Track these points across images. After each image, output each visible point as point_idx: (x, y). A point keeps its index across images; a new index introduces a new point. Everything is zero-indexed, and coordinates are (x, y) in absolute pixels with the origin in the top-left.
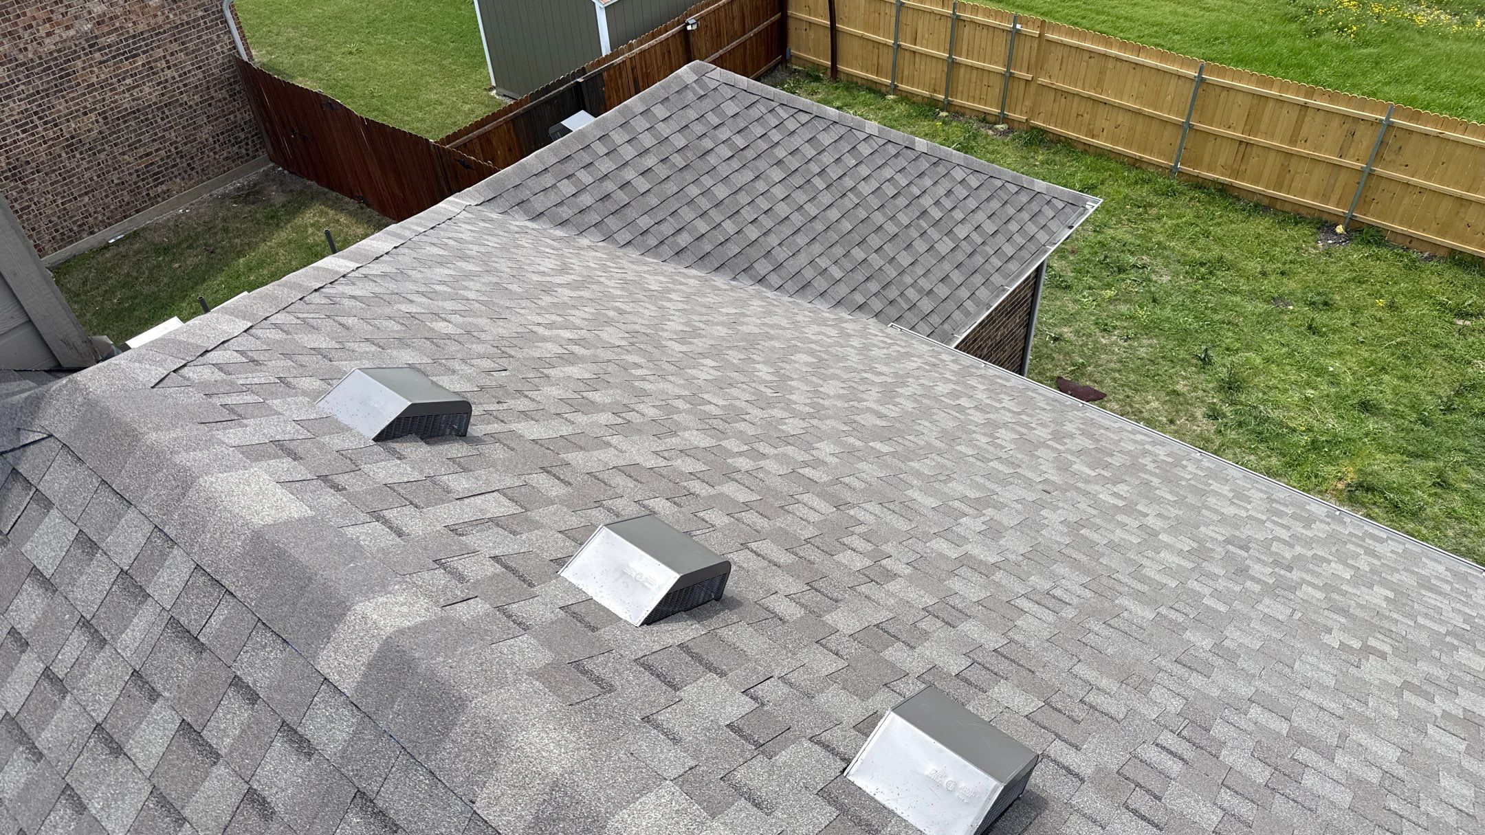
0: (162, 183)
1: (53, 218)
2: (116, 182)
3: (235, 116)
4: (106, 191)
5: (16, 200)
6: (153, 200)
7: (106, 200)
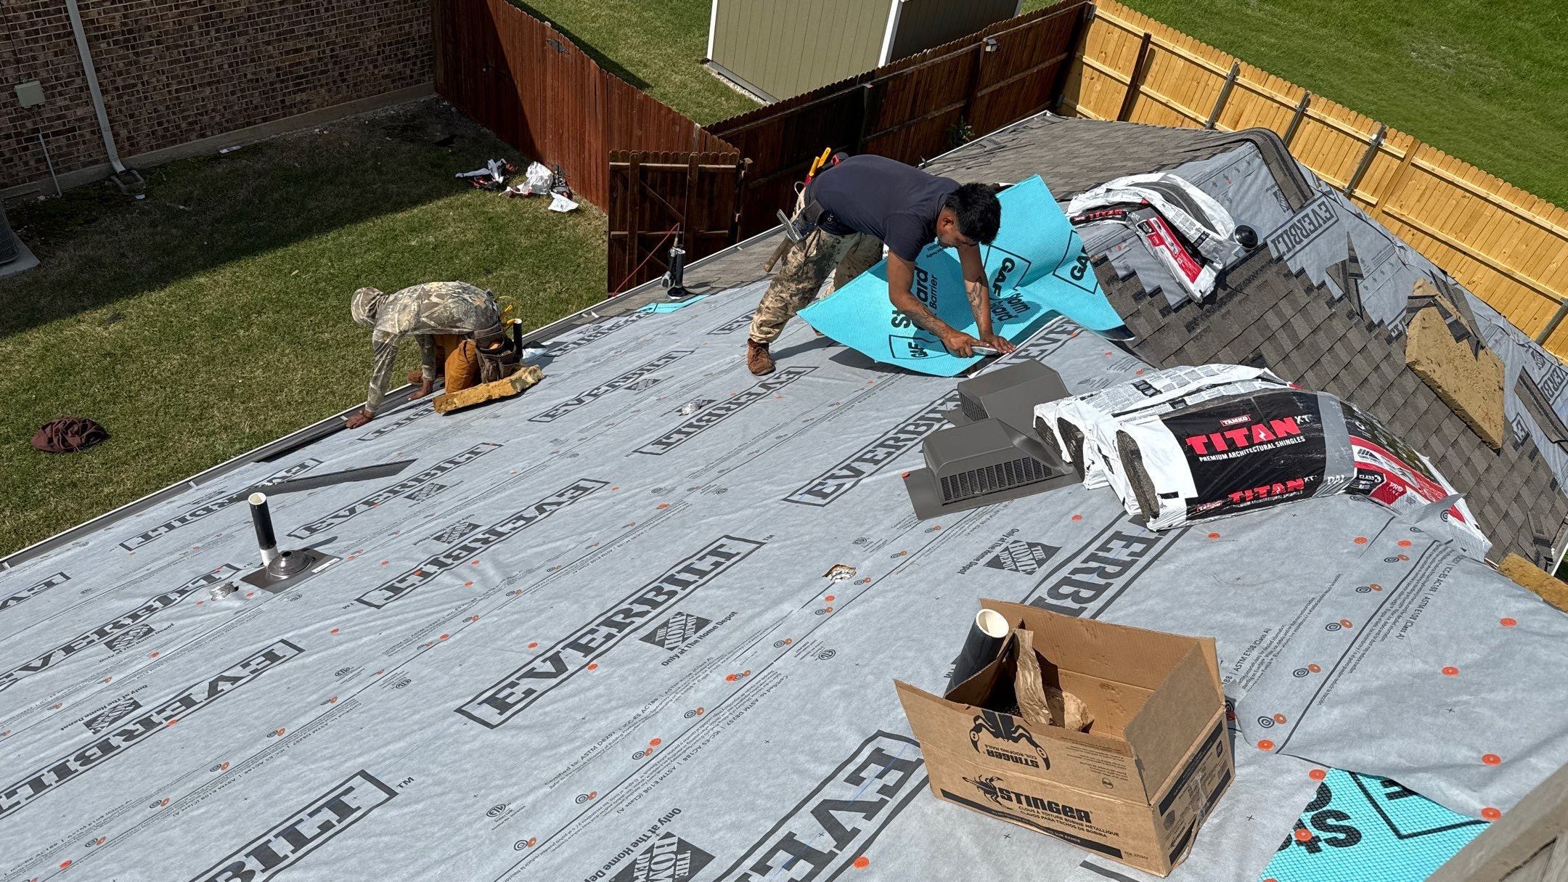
0: (303, 91)
1: (161, 108)
2: (249, 76)
3: (411, 26)
4: (234, 86)
5: (120, 74)
6: (287, 110)
7: (231, 98)
